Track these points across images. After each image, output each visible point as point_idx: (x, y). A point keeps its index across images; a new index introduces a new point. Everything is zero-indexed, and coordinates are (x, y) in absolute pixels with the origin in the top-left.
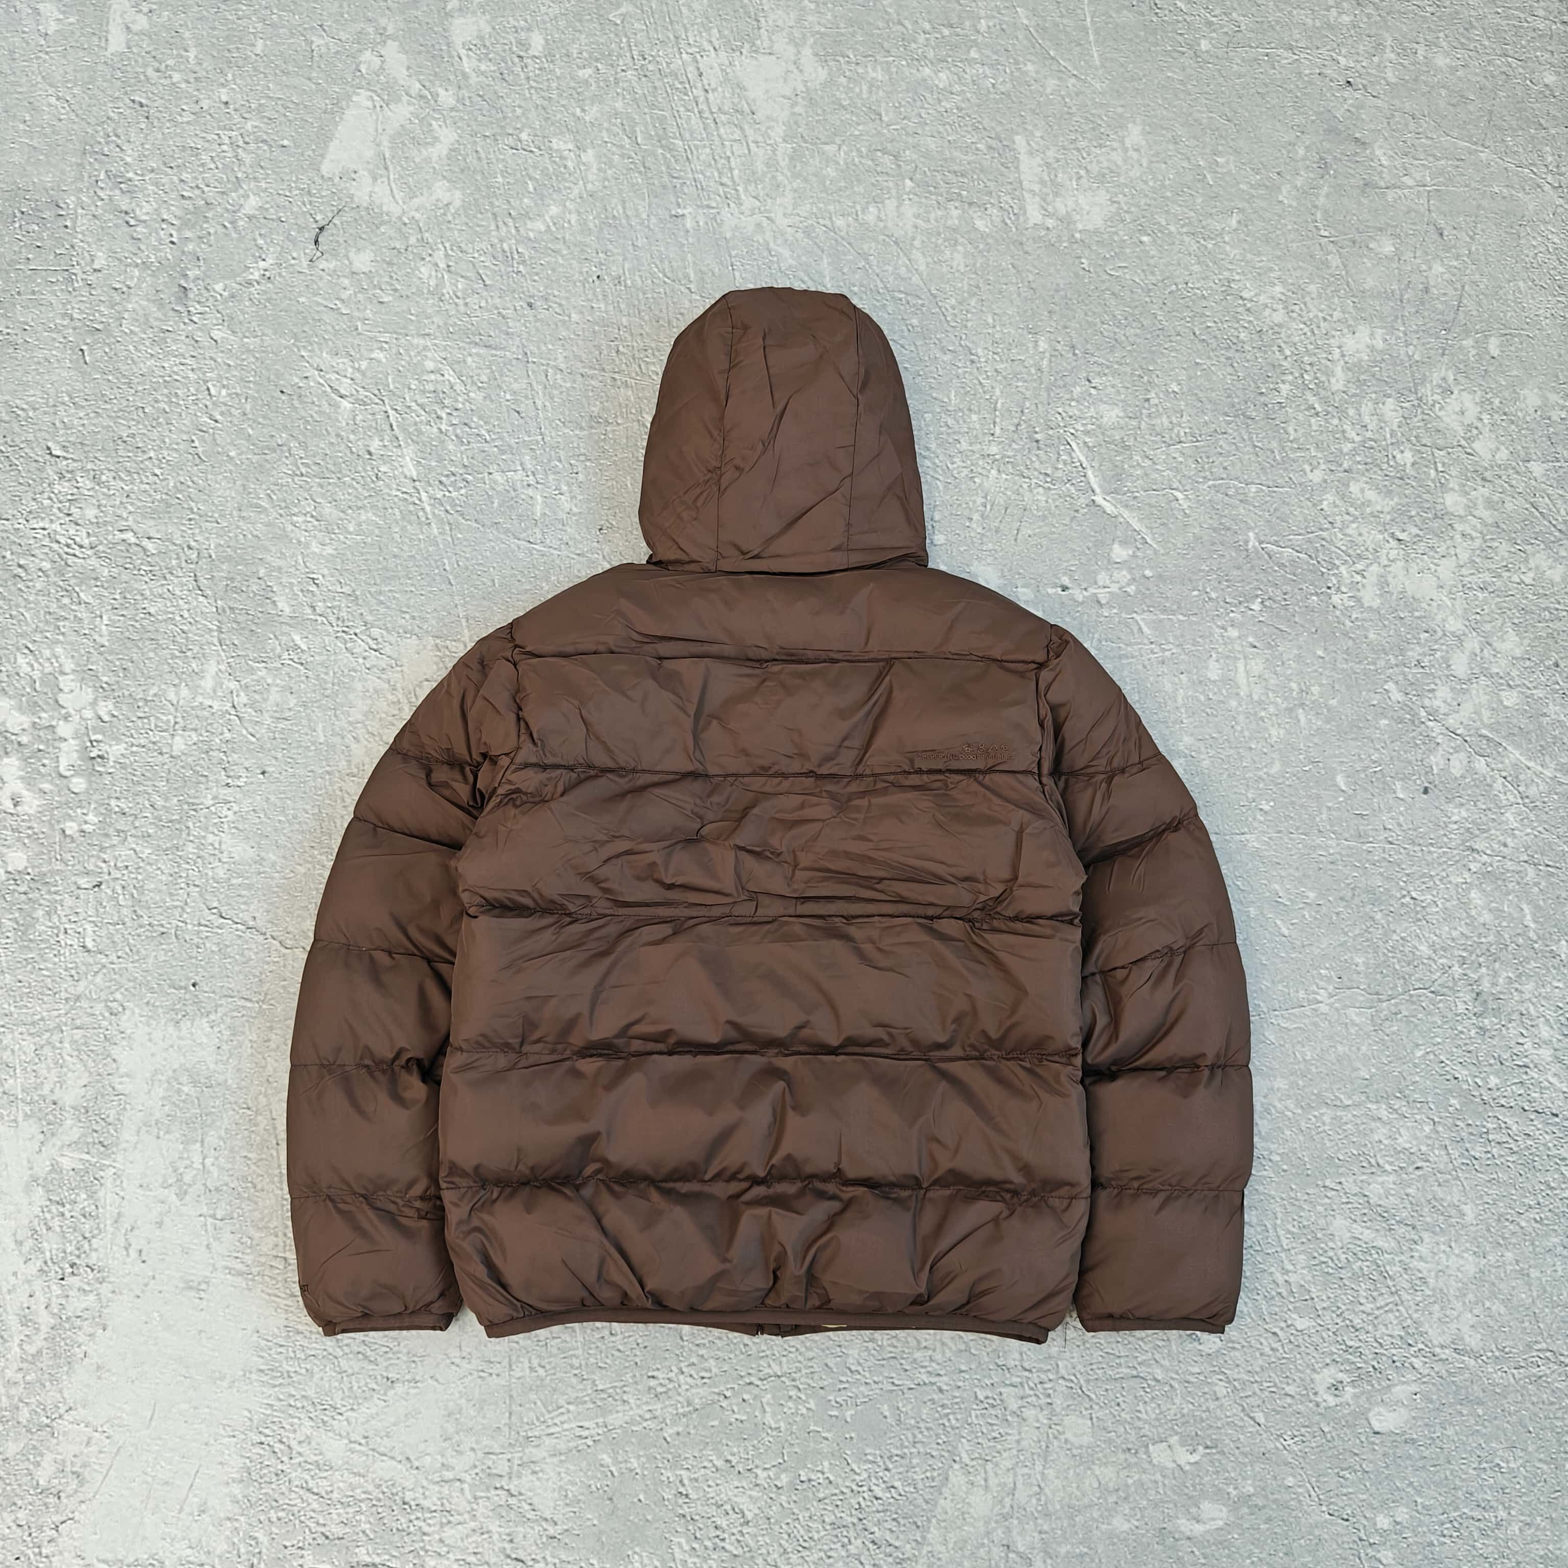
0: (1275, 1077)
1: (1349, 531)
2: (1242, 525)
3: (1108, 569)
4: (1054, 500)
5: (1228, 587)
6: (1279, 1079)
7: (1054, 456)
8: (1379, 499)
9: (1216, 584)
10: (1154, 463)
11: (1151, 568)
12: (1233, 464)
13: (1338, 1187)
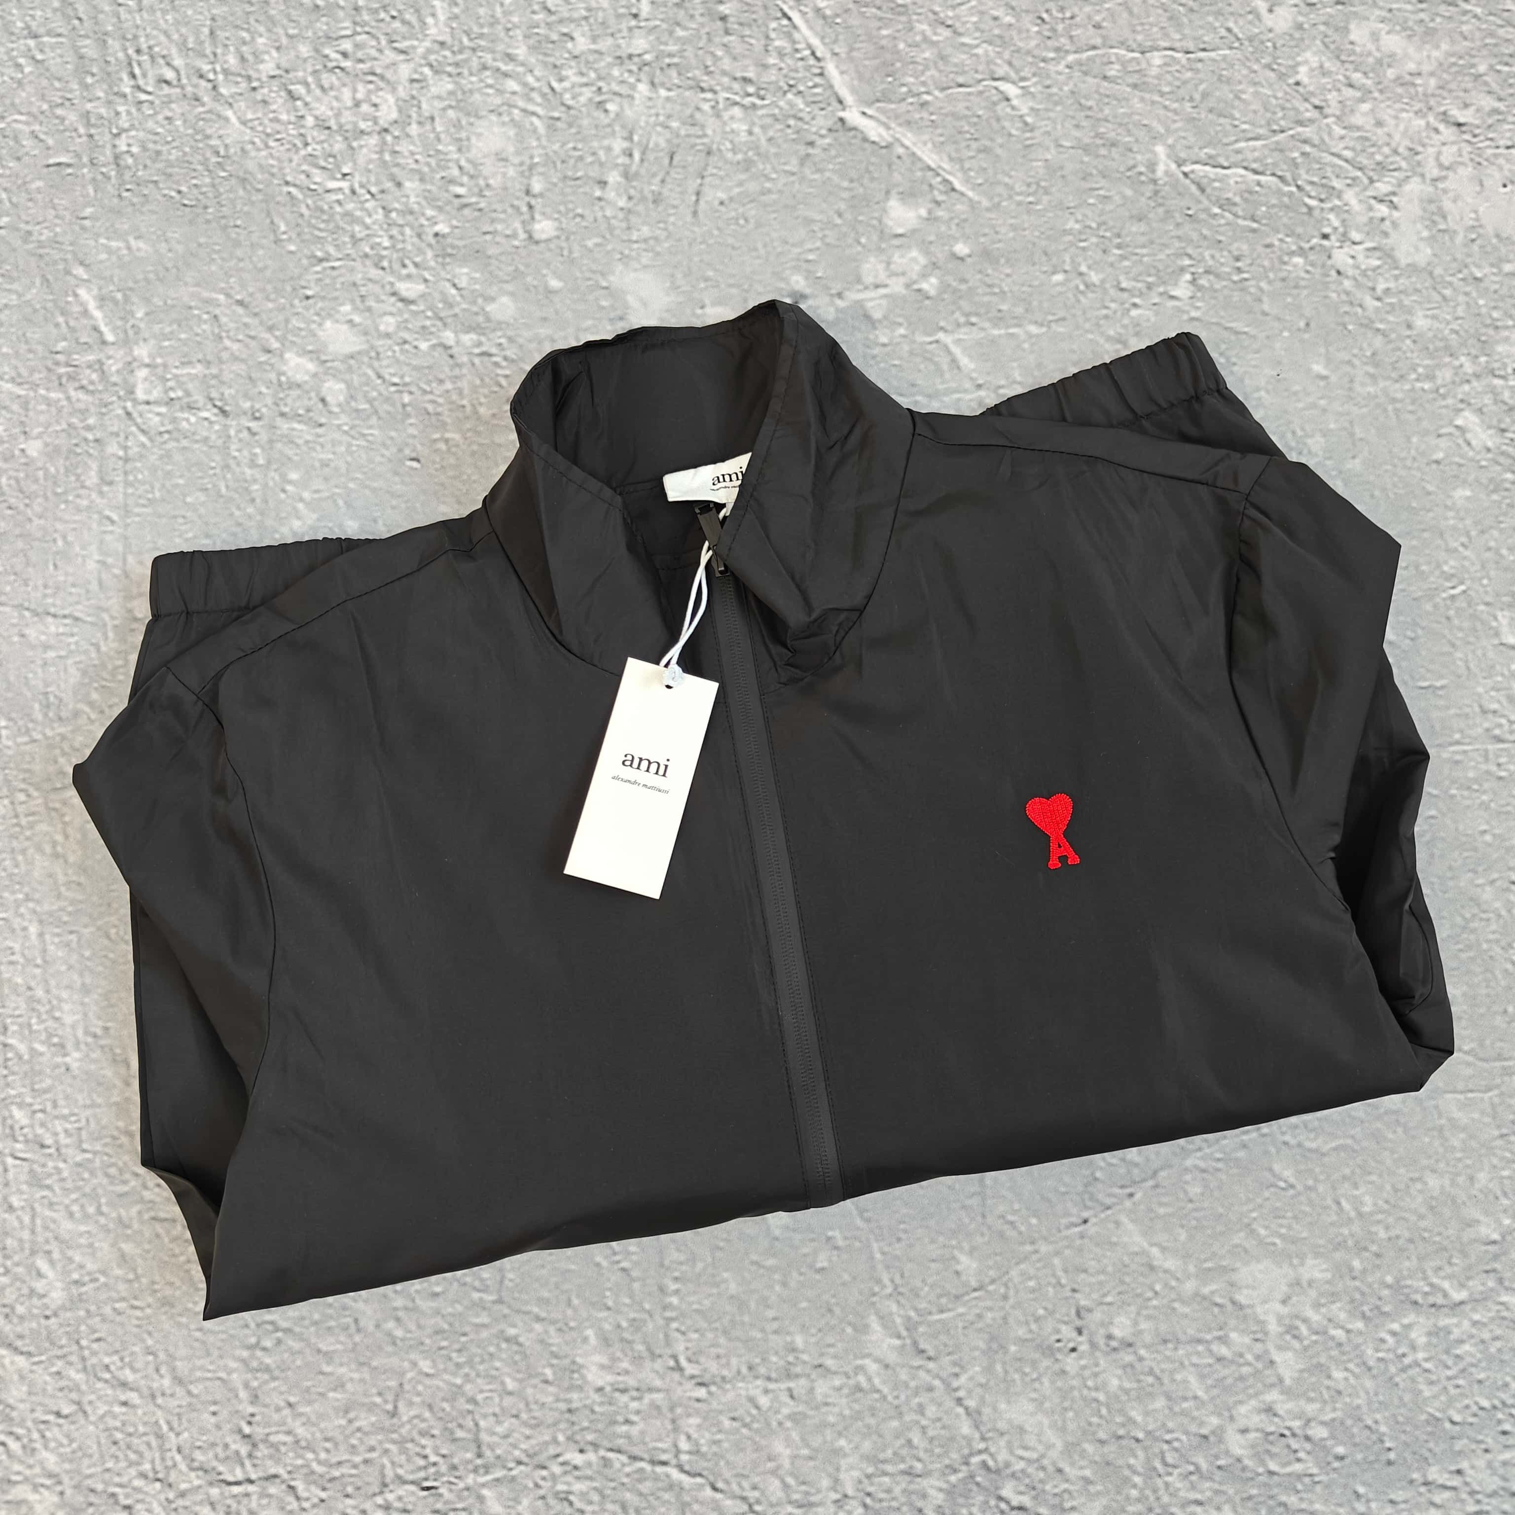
0: (1302, 1257)
1: (1357, 120)
2: (1142, 134)
3: (881, 250)
4: (764, 128)
5: (1123, 258)
6: (1310, 1262)
7: (757, 44)
8: (1411, 50)
9: (1099, 255)
10: (955, 32)
11: (966, 238)
12: (1112, 16)
13: (1456, 1482)
